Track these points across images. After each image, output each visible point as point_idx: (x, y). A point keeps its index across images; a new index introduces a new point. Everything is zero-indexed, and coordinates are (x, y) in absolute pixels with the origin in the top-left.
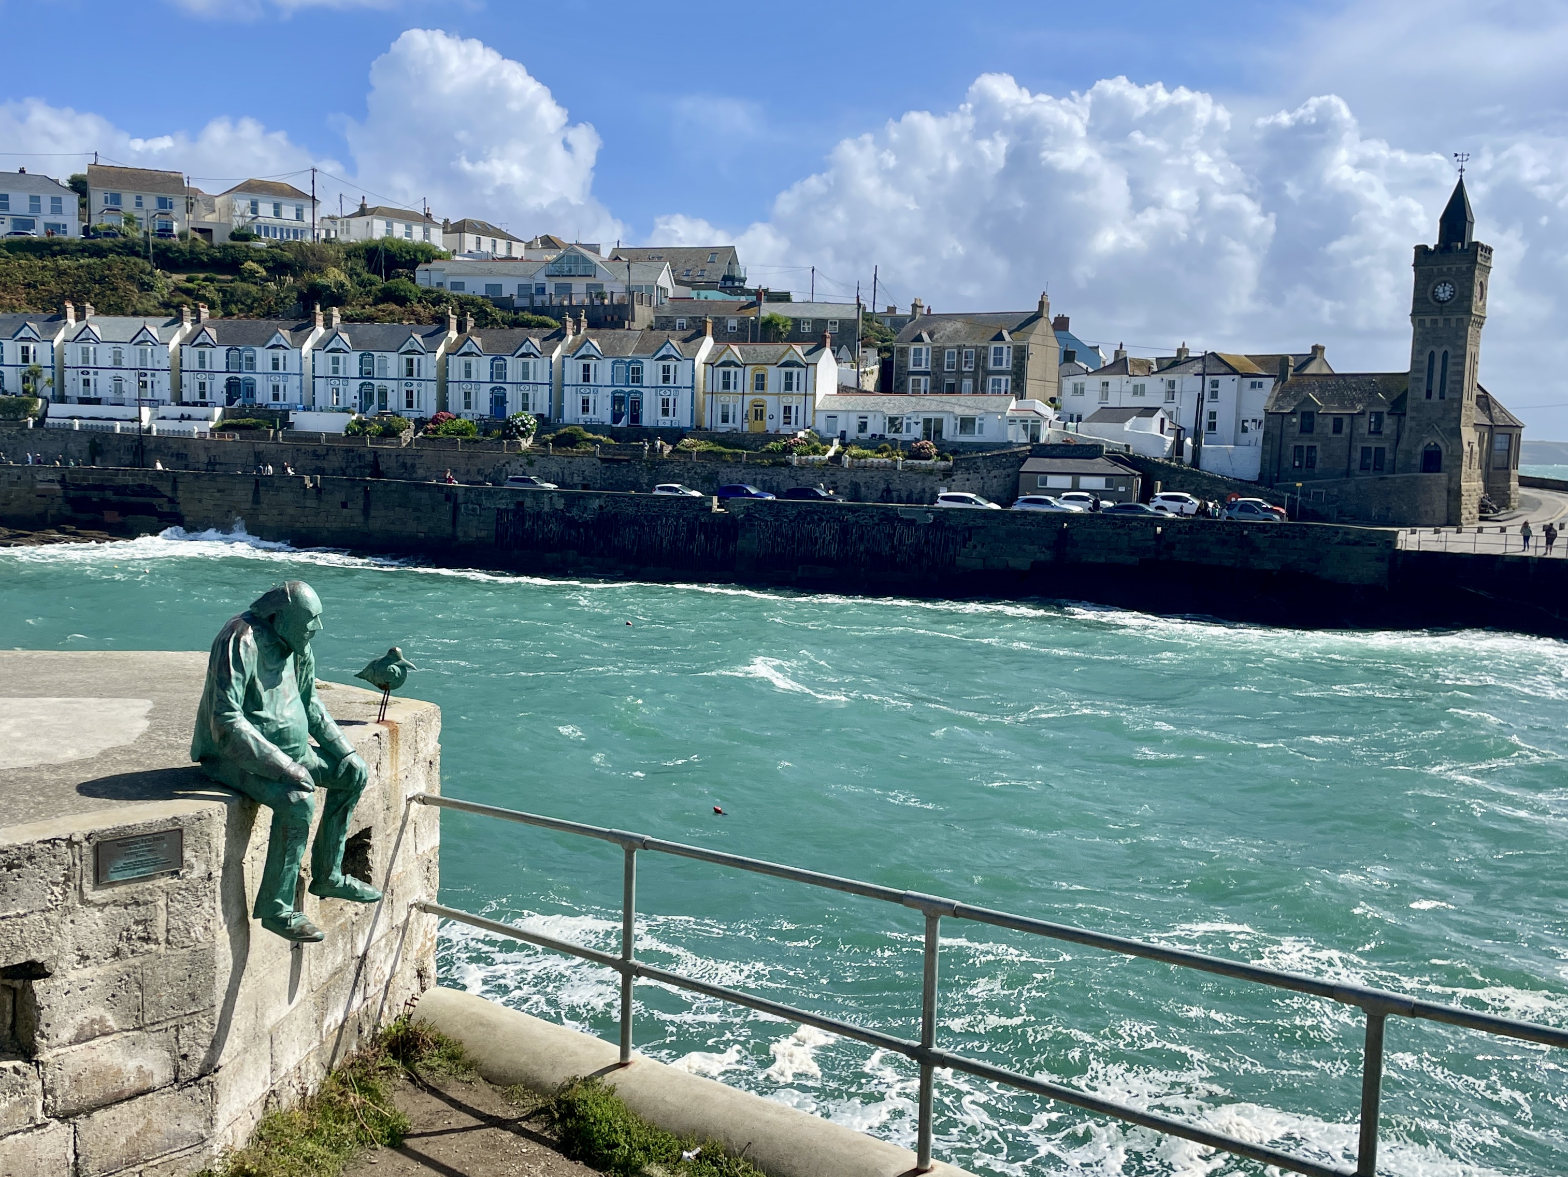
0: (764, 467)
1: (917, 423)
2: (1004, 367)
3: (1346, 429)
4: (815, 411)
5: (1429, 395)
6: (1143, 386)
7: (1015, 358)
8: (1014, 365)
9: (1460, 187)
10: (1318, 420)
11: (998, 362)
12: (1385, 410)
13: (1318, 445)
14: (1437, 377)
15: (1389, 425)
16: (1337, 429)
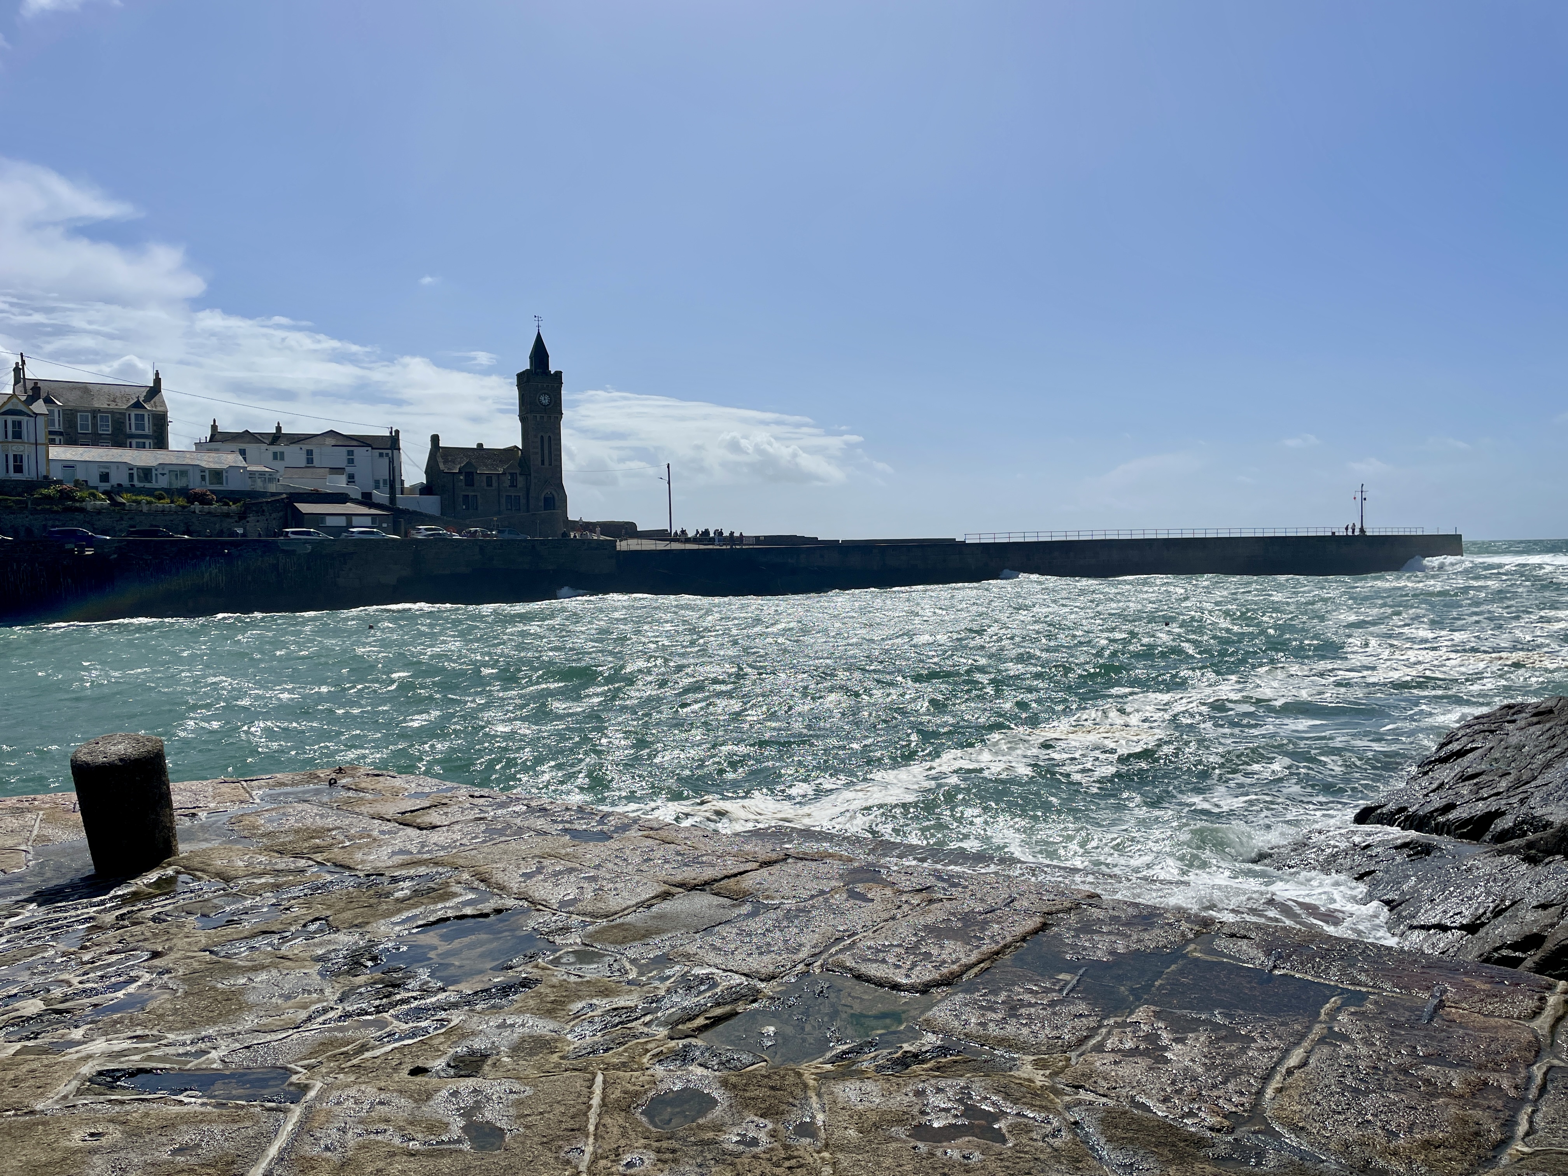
0: (57, 512)
1: (163, 474)
2: (147, 431)
3: (495, 484)
4: (48, 460)
5: (543, 463)
6: (282, 453)
7: (154, 425)
8: (154, 431)
9: (539, 335)
10: (476, 477)
11: (139, 426)
12: (518, 471)
13: (479, 494)
14: (546, 452)
15: (521, 480)
16: (489, 484)
